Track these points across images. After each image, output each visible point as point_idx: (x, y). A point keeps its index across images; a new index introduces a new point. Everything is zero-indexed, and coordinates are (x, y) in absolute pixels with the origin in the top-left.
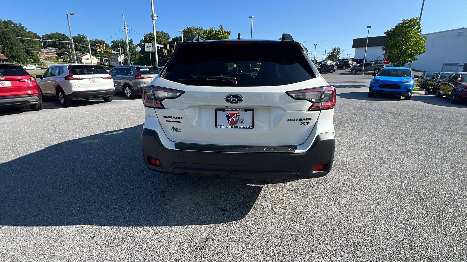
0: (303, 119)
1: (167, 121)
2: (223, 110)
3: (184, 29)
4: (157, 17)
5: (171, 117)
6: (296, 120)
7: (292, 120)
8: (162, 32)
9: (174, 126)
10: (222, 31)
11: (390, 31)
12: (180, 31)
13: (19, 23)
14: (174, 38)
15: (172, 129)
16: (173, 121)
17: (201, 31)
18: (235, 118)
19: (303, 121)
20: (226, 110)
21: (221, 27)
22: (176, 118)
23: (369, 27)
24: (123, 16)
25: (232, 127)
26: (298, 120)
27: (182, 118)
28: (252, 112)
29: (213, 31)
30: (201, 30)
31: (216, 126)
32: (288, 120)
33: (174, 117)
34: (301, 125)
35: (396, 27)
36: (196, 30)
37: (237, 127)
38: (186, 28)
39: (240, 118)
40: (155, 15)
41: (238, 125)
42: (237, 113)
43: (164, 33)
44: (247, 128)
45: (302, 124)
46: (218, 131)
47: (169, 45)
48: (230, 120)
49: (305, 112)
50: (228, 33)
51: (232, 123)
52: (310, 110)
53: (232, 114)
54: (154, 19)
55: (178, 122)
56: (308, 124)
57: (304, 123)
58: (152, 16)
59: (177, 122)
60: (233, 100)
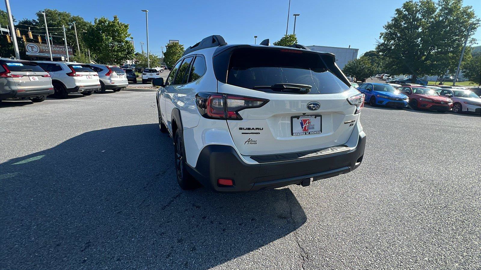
1: (242, 133)
2: (298, 117)
5: (249, 129)
7: (347, 123)
9: (250, 139)
10: (118, 23)
11: (277, 43)
14: (23, 21)
15: (247, 141)
16: (251, 133)
17: (68, 17)
18: (307, 125)
19: (351, 123)
20: (300, 117)
21: (115, 18)
22: (256, 130)
23: (256, 37)
25: (306, 134)
27: (263, 128)
28: (320, 117)
29: (105, 21)
30: (68, 15)
31: (292, 134)
32: (345, 123)
33: (253, 129)
35: (281, 40)
36: (60, 14)
37: (309, 133)
38: (44, 11)
39: (311, 124)
41: (310, 131)
42: (309, 120)
44: (316, 133)
45: (350, 125)
46: (294, 138)
47: (19, 31)
48: (304, 126)
50: (126, 26)
51: (305, 130)
52: (355, 113)
53: (306, 121)
55: (257, 133)
56: (353, 125)
59: (255, 133)
60: (313, 107)
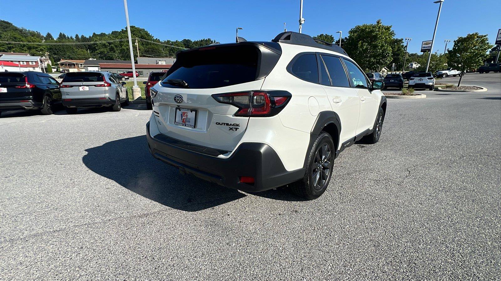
0: (230, 124)
3: (352, 29)
4: (304, 21)
5: (156, 112)
6: (223, 124)
7: (219, 124)
8: (326, 35)
9: (158, 120)
12: (339, 32)
13: (215, 40)
15: (158, 122)
18: (186, 117)
19: (231, 127)
20: (181, 109)
22: (157, 114)
24: (285, 24)
25: (183, 125)
26: (225, 124)
28: (195, 112)
31: (175, 123)
32: (216, 123)
34: (229, 130)
39: (188, 117)
40: (302, 19)
41: (186, 123)
42: (187, 113)
43: (328, 36)
44: (191, 127)
45: (231, 129)
48: (183, 118)
49: (231, 116)
52: (236, 115)
54: (301, 24)
56: (236, 130)
57: (232, 128)
58: (300, 20)
59: (158, 116)
60: (177, 100)
